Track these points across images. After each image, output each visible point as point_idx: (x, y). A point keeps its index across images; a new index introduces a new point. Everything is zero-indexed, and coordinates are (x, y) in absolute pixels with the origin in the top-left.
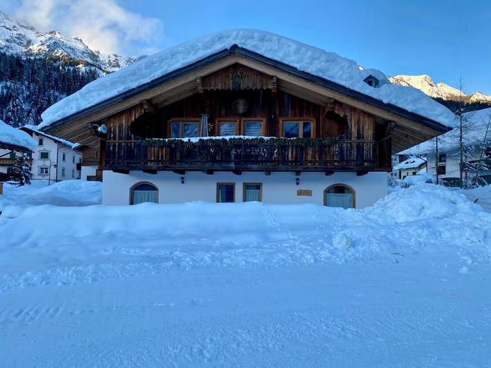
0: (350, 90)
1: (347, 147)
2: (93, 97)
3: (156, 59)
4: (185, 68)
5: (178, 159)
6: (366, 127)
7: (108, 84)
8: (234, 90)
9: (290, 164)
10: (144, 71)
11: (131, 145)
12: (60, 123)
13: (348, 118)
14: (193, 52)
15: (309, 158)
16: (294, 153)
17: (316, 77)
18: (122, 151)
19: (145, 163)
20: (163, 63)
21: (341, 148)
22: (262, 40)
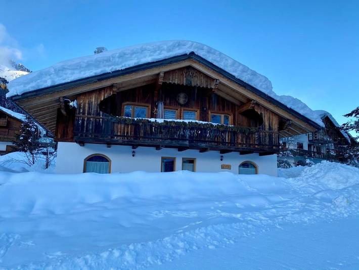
0: (268, 96)
1: (263, 135)
2: (66, 74)
3: (129, 51)
4: (153, 63)
5: (142, 135)
6: (274, 122)
7: (84, 65)
8: (187, 85)
9: (227, 144)
10: (117, 59)
11: (100, 120)
12: (33, 94)
13: (263, 115)
14: (159, 52)
15: (239, 141)
16: (230, 137)
17: (247, 84)
18: (91, 125)
19: (112, 138)
20: (134, 56)
21: (259, 136)
22: (209, 52)
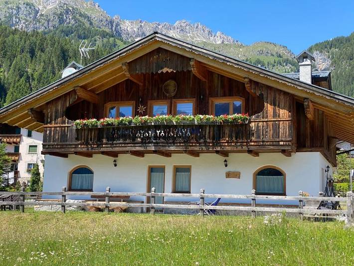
1: (263, 126)
11: (65, 129)
13: (265, 96)
18: (57, 135)
